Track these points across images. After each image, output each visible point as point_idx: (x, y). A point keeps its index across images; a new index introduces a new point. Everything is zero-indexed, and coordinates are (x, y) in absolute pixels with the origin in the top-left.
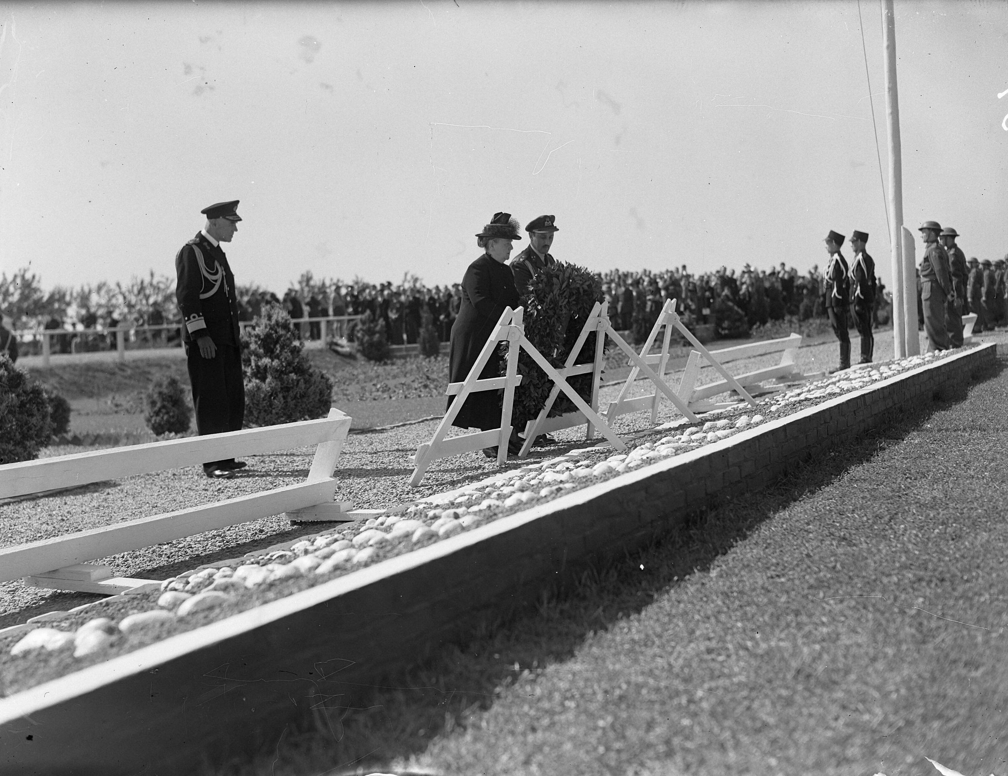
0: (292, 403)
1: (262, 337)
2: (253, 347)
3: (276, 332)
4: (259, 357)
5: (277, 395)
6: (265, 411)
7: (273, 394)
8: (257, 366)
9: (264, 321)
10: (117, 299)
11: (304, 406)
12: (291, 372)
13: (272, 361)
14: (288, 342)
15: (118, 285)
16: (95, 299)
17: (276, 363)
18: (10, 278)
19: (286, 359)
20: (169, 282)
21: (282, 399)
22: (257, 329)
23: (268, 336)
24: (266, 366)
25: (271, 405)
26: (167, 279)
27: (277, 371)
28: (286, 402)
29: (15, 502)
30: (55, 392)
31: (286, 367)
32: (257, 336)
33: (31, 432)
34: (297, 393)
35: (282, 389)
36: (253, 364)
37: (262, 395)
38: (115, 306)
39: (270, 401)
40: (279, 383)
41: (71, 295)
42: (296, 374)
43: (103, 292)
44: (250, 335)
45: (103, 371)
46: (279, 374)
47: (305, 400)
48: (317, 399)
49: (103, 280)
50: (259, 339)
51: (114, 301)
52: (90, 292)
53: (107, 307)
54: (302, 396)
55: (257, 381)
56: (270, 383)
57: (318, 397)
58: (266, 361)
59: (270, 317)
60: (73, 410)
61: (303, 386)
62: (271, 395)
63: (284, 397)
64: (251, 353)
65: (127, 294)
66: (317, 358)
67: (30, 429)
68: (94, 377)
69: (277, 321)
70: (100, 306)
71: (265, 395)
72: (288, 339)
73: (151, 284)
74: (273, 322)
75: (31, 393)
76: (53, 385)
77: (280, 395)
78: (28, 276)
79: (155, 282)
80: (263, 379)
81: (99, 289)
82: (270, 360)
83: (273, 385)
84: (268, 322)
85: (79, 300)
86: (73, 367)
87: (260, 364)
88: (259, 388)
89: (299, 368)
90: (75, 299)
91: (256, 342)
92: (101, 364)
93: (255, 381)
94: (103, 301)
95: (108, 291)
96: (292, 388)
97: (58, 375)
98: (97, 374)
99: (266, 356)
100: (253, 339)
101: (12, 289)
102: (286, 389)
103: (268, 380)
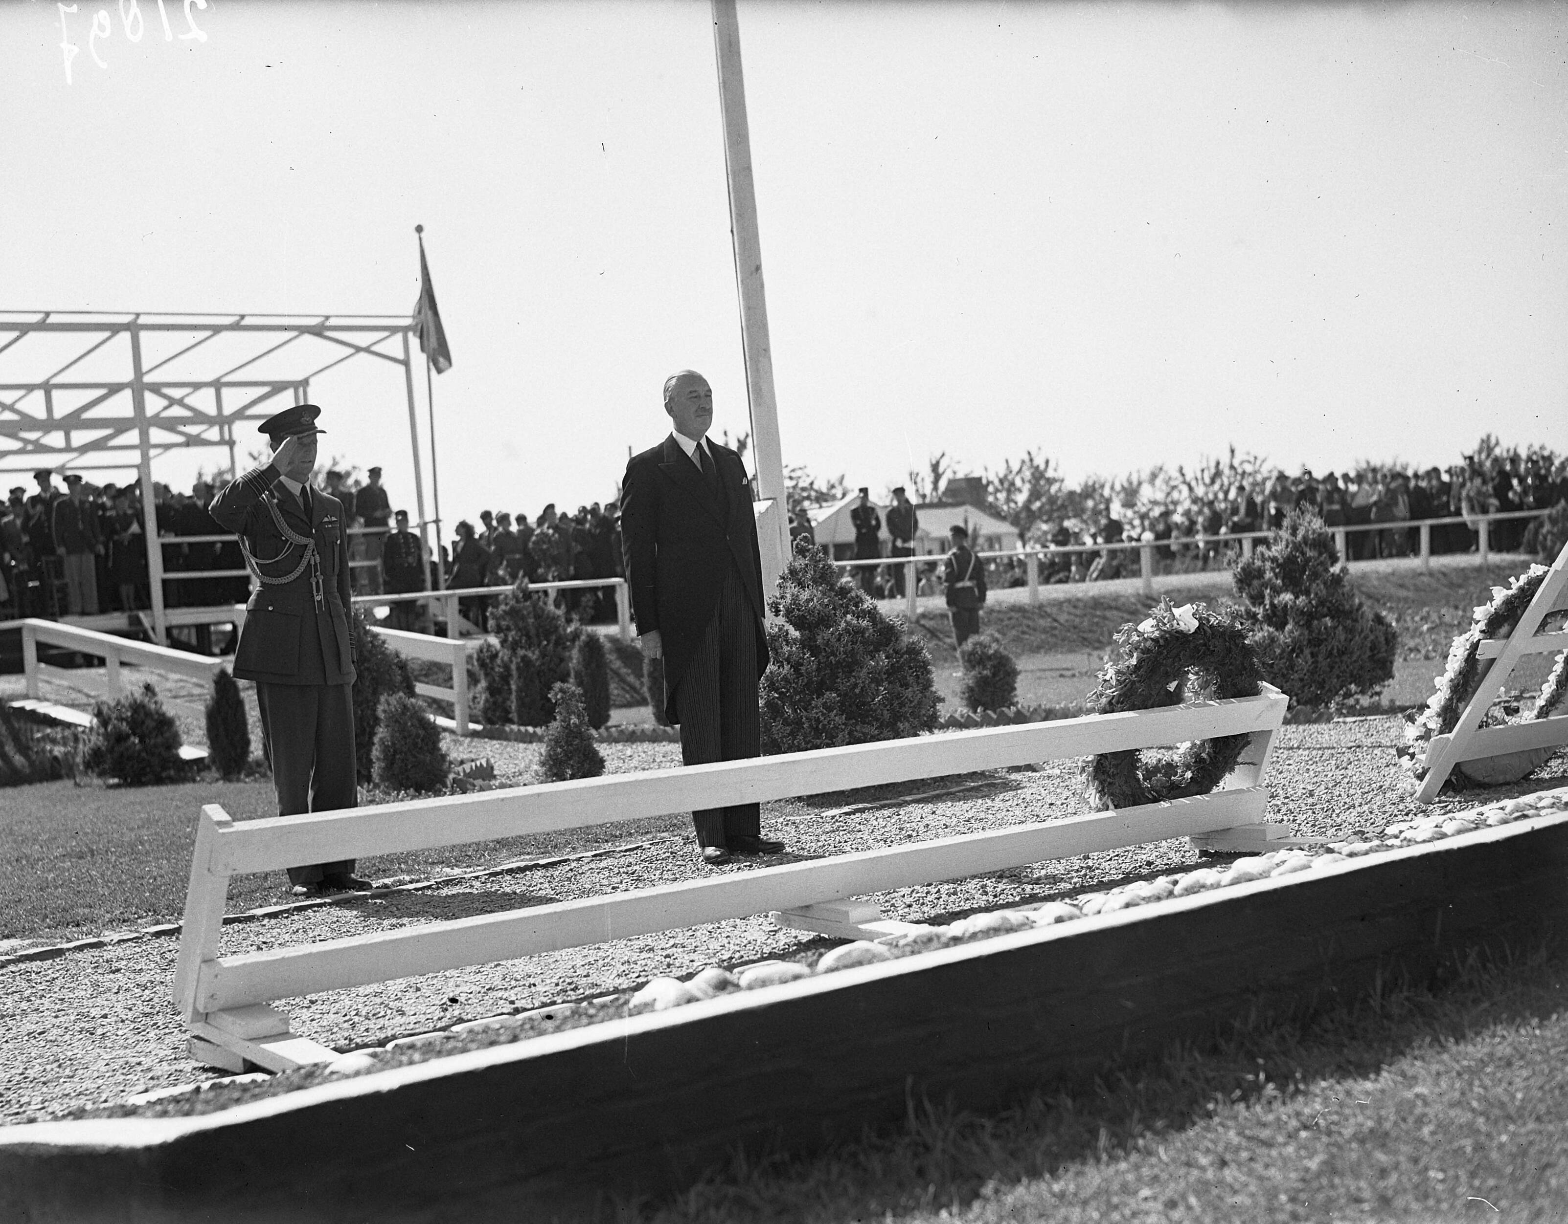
0: (1324, 663)
1: (1281, 561)
2: (1268, 575)
3: (1303, 554)
4: (1276, 591)
5: (1302, 651)
6: (1283, 675)
7: (1296, 648)
8: (1272, 604)
9: (1285, 534)
10: (1180, 492)
11: (1344, 667)
12: (1325, 616)
13: (1297, 597)
14: (1320, 568)
15: (1181, 469)
16: (1147, 493)
17: (1302, 600)
18: (1015, 467)
19: (1316, 594)
20: (1258, 462)
21: (1309, 656)
22: (1274, 548)
23: (1290, 560)
24: (1286, 605)
25: (1292, 667)
26: (1256, 458)
27: (1302, 613)
28: (1315, 662)
29: (872, 808)
30: (994, 646)
31: (1316, 607)
32: (1274, 560)
33: (903, 710)
34: (1332, 649)
35: (1309, 641)
36: (1267, 602)
37: (1278, 651)
38: (1175, 503)
39: (1290, 659)
40: (1306, 633)
41: (1112, 488)
42: (1332, 618)
43: (1158, 482)
44: (1263, 559)
45: (1117, 608)
46: (1308, 618)
47: (1345, 658)
48: (1365, 657)
49: (1159, 464)
50: (1278, 566)
51: (1175, 495)
52: (1140, 484)
53: (1166, 505)
54: (1342, 653)
55: (1271, 629)
56: (1291, 632)
57: (1369, 653)
58: (1287, 597)
59: (1294, 530)
60: (1019, 673)
61: (1342, 638)
62: (1293, 650)
63: (1313, 655)
64: (1265, 585)
65: (1193, 483)
66: (1471, 582)
67: (902, 705)
68: (1105, 618)
69: (1305, 538)
70: (1155, 503)
71: (1283, 651)
72: (1322, 563)
73: (1232, 467)
74: (1299, 537)
75: (906, 653)
76: (992, 635)
77: (1307, 652)
78: (1039, 461)
79: (1236, 463)
80: (1281, 627)
81: (1154, 476)
82: (1292, 597)
83: (1296, 634)
84: (1291, 538)
85: (1122, 495)
86: (1073, 603)
87: (1276, 602)
88: (1272, 640)
89: (1338, 610)
90: (1118, 493)
91: (1272, 569)
92: (1117, 597)
93: (1268, 629)
94: (1160, 496)
95: (1167, 482)
96: (1326, 640)
97: (1049, 615)
98: (1108, 614)
99: (1287, 591)
100: (1268, 564)
101: (1018, 483)
102: (1316, 642)
103: (1289, 627)
